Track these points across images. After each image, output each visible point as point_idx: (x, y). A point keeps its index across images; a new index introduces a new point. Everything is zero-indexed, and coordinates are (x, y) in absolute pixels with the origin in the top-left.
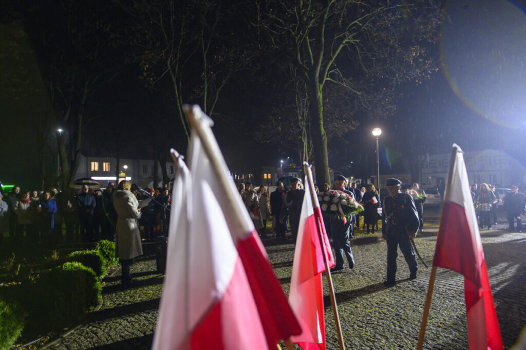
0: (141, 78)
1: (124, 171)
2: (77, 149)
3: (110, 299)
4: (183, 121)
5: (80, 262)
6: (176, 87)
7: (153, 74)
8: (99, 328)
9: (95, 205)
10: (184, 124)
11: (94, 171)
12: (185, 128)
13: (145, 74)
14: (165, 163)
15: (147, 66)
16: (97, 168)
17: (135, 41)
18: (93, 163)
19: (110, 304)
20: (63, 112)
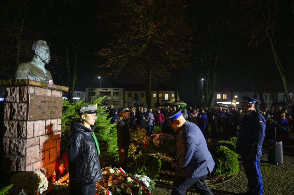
0: (249, 45)
1: (235, 99)
2: (213, 88)
3: (242, 171)
4: (278, 66)
5: (227, 147)
6: (272, 45)
7: (256, 41)
8: (240, 185)
9: (225, 117)
10: (279, 68)
11: (219, 99)
12: (280, 70)
13: (252, 42)
14: (262, 94)
15: (254, 37)
16: (220, 98)
17: (244, 25)
18: (218, 95)
19: (243, 173)
20: (206, 70)
